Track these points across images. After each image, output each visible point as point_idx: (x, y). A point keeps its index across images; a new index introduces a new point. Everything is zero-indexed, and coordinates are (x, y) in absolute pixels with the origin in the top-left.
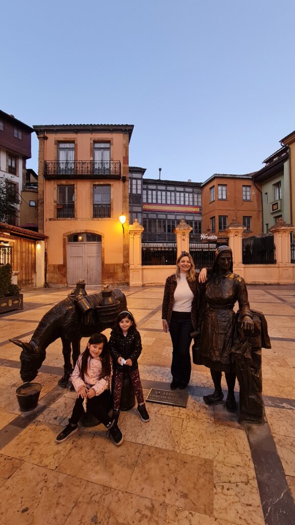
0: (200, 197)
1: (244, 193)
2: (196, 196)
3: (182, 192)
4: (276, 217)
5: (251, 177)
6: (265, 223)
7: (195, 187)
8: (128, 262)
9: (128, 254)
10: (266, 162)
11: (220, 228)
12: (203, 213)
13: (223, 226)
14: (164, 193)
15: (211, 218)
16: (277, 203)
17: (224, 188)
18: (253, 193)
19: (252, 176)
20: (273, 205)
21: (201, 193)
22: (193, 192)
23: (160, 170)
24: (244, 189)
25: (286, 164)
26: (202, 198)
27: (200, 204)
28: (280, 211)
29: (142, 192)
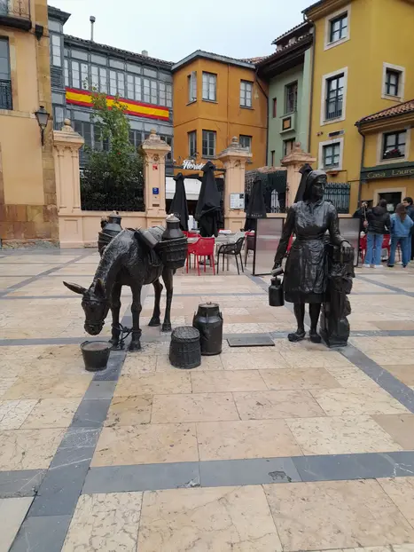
0: (170, 90)
1: (242, 94)
2: (162, 87)
3: (138, 75)
4: (286, 142)
5: (253, 67)
6: (270, 150)
7: (161, 68)
8: (54, 202)
9: (54, 187)
10: (278, 42)
11: (205, 152)
12: (175, 120)
13: (208, 148)
14: (103, 72)
15: (188, 133)
16: (289, 118)
17: (212, 80)
18: (256, 96)
19: (256, 65)
20: (284, 120)
21: (172, 84)
22: (156, 79)
23: (93, 21)
24: (242, 86)
25: (308, 53)
26: (172, 93)
27: (169, 104)
28: (293, 131)
29: (62, 63)
